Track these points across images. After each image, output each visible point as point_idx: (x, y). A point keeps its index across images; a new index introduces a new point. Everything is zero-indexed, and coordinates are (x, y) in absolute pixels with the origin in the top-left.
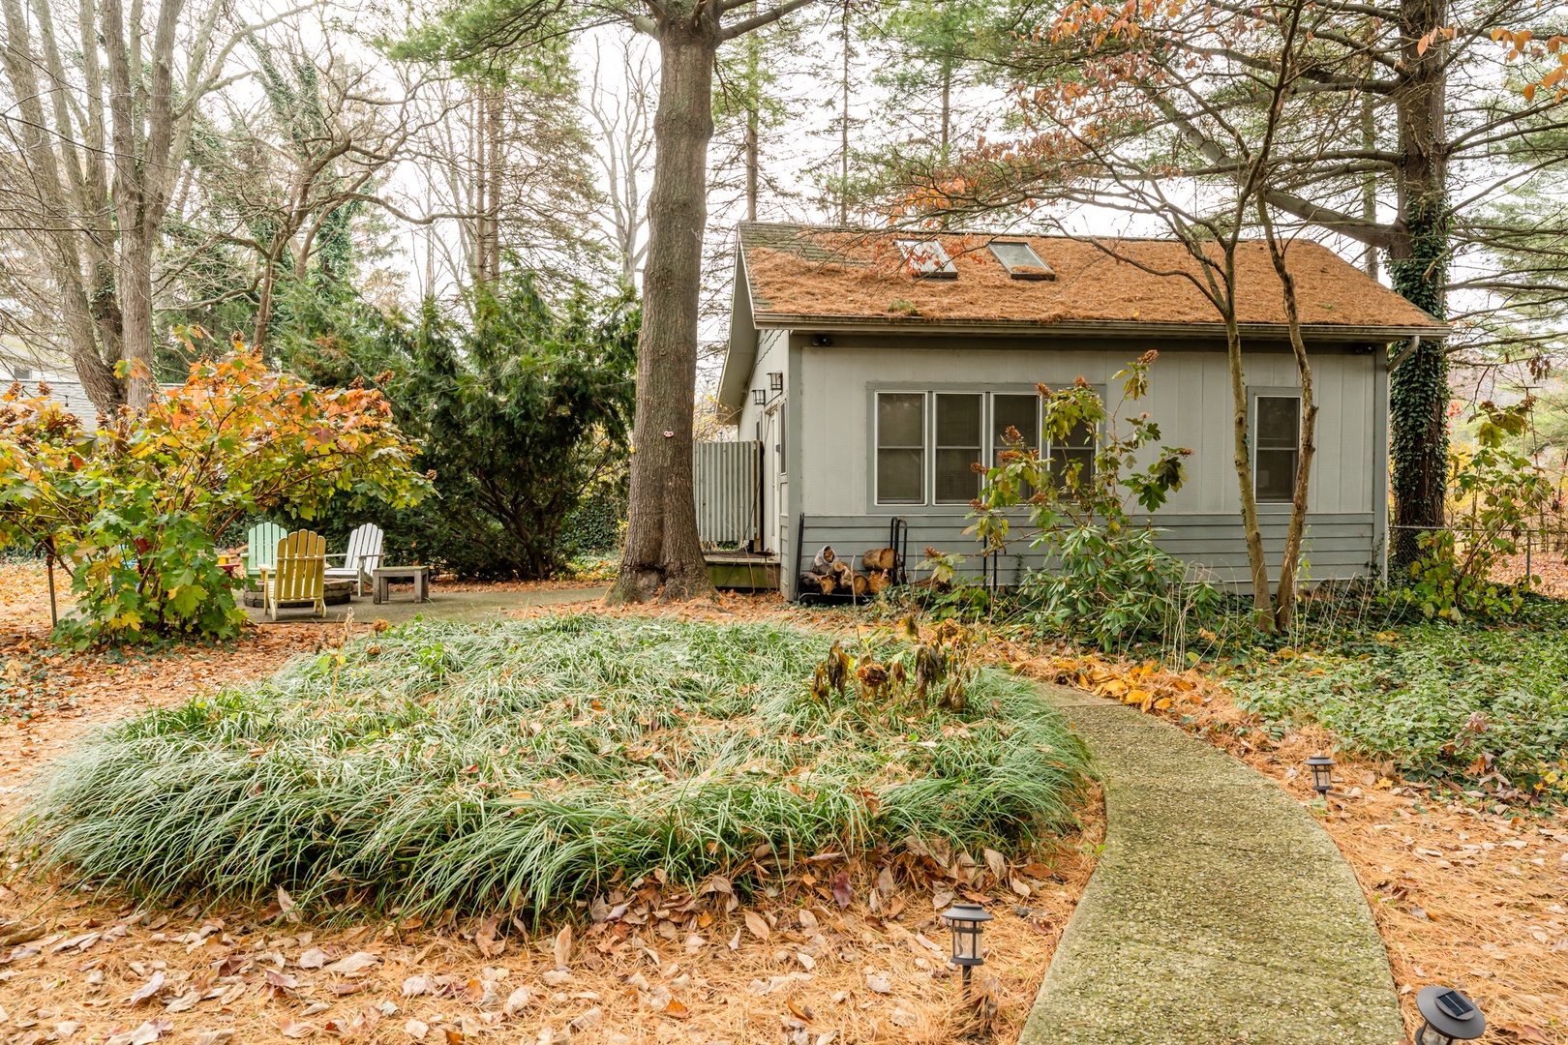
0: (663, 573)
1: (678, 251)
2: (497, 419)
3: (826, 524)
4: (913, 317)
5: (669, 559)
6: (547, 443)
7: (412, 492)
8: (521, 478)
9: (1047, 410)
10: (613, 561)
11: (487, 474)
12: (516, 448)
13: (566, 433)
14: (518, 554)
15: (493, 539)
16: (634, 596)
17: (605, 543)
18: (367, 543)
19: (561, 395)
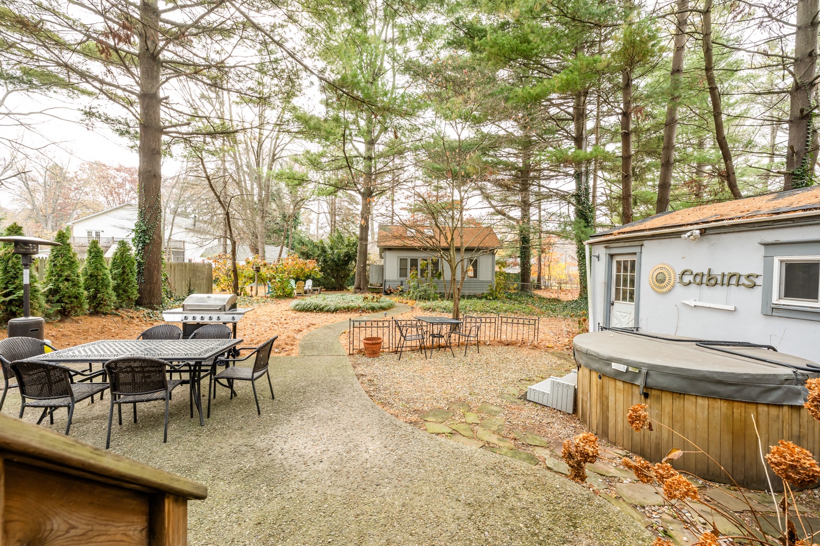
0: (361, 289)
1: (364, 234)
2: (333, 261)
3: (390, 281)
4: (404, 246)
5: (362, 287)
6: (343, 265)
7: (320, 275)
8: (338, 271)
9: (420, 262)
10: (353, 287)
11: (332, 270)
12: (337, 265)
13: (346, 263)
14: (337, 286)
15: (333, 283)
16: (356, 293)
17: (353, 284)
18: (309, 283)
19: (345, 256)
